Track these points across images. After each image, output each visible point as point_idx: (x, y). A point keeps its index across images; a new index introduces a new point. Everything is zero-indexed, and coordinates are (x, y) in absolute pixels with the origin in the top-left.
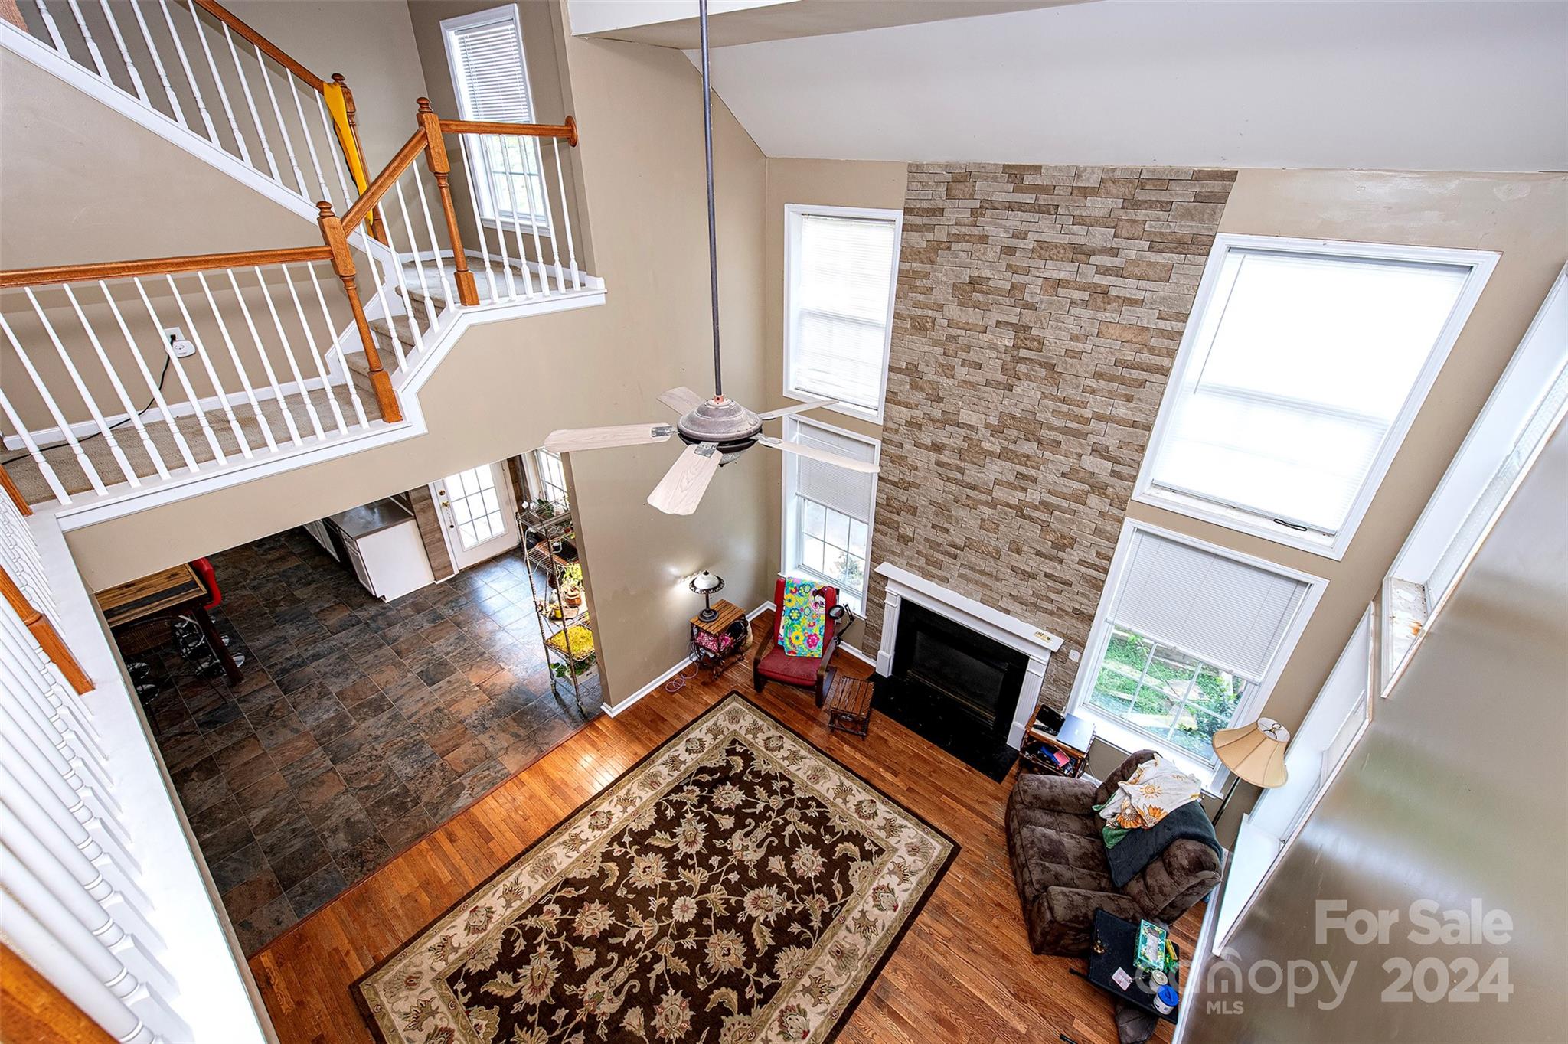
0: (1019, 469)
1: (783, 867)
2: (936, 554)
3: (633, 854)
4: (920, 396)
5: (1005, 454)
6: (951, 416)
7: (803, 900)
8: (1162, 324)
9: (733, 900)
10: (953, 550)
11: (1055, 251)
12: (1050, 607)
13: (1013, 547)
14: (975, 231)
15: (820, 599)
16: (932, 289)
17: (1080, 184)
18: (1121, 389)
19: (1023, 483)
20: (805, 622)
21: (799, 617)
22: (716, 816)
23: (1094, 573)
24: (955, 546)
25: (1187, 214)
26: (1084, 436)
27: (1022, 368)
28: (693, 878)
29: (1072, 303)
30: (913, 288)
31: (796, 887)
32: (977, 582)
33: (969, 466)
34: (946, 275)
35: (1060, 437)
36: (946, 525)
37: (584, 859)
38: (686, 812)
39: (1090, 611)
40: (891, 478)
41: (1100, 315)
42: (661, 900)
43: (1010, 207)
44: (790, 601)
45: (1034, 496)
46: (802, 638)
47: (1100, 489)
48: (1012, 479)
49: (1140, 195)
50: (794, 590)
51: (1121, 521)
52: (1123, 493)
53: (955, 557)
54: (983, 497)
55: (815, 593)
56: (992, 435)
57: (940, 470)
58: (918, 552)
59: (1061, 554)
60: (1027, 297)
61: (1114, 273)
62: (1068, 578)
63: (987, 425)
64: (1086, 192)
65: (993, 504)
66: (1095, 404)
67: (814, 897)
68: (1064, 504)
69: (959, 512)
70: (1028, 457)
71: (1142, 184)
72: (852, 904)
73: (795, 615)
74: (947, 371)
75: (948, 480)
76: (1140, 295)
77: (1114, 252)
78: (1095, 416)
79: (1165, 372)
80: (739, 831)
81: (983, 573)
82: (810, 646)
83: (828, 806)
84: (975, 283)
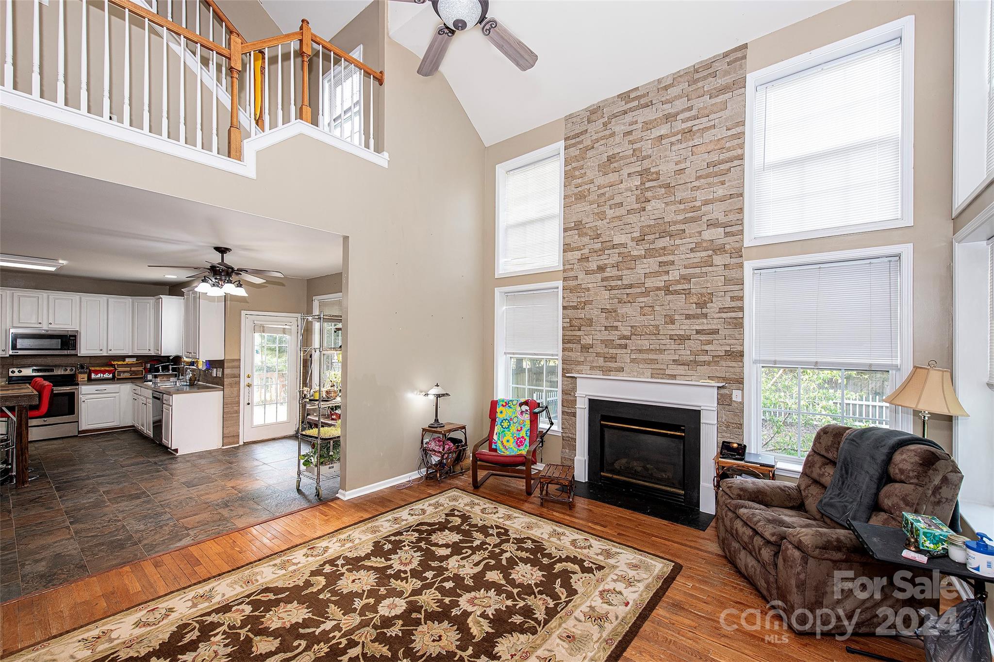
0: (660, 259)
1: (501, 577)
2: (611, 351)
3: (344, 570)
4: (586, 240)
5: (650, 253)
6: (608, 244)
7: (524, 599)
8: (730, 133)
9: (447, 600)
10: (623, 342)
11: (655, 122)
12: (706, 358)
13: (668, 320)
14: (607, 133)
15: (525, 408)
16: (585, 173)
17: (661, 86)
18: (716, 180)
19: (666, 268)
20: (513, 429)
21: (509, 426)
22: (433, 548)
23: (733, 315)
24: (624, 337)
25: (726, 73)
26: (700, 218)
27: (649, 194)
28: (405, 585)
29: (672, 144)
30: (574, 177)
31: (515, 591)
32: (645, 361)
33: (625, 272)
34: (593, 162)
35: (683, 227)
36: (615, 324)
37: (292, 574)
38: (404, 546)
39: (739, 348)
40: (571, 304)
41: (691, 143)
42: (367, 601)
43: (625, 112)
44: (501, 412)
45: (674, 275)
46: (512, 440)
47: (720, 250)
48: (657, 268)
49: (697, 76)
50: (504, 404)
51: (741, 266)
52: (737, 245)
53: (625, 347)
54: (639, 290)
55: (521, 405)
56: (637, 245)
57: (605, 283)
58: (598, 355)
59: (704, 311)
60: (644, 154)
61: (693, 118)
62: (714, 327)
63: (633, 239)
64: (666, 88)
65: (646, 293)
66: (701, 196)
67: (536, 597)
68: (698, 270)
69: (623, 310)
70: (664, 248)
71: (697, 71)
72: (578, 601)
73: (505, 424)
74: (601, 216)
75: (612, 288)
76: (712, 123)
77: (690, 109)
78: (703, 203)
79: (741, 158)
80: (455, 557)
81: (649, 351)
82: (519, 446)
83: (544, 542)
84: (610, 159)
